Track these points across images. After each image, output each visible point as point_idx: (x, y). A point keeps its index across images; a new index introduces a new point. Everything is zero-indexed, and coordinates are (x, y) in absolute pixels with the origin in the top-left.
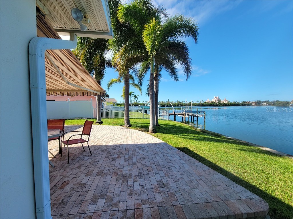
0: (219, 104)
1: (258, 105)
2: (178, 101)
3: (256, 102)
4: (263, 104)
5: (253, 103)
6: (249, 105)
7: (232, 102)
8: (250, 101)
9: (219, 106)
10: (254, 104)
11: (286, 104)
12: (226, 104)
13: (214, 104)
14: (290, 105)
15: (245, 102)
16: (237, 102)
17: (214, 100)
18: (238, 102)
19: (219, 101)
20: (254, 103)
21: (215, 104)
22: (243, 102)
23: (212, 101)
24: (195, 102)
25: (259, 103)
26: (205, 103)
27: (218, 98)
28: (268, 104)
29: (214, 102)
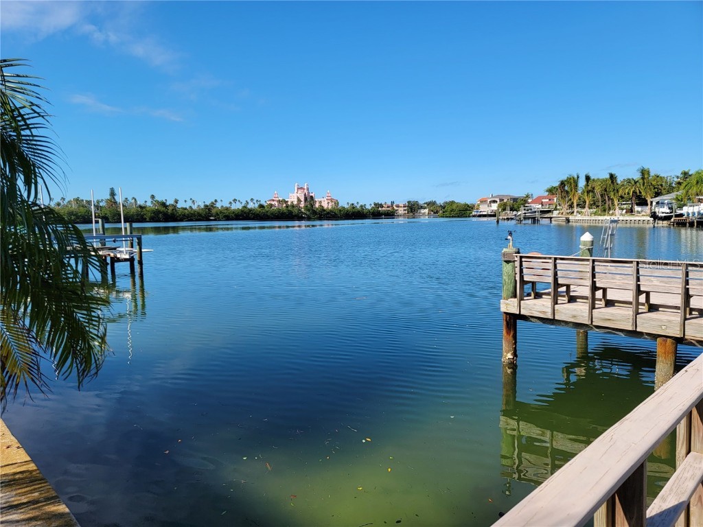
0: (308, 213)
1: (411, 214)
2: (153, 197)
3: (407, 204)
4: (423, 211)
5: (400, 209)
6: (390, 214)
7: (346, 206)
8: (392, 203)
9: (309, 219)
10: (401, 211)
11: (466, 210)
12: (328, 213)
13: (291, 212)
14: (473, 213)
15: (381, 206)
16: (358, 207)
17: (293, 197)
18: (361, 206)
19: (310, 199)
20: (402, 209)
21: (295, 211)
22: (375, 204)
23: (286, 202)
24: (226, 205)
25: (413, 208)
26: (261, 206)
27: (308, 189)
28: (432, 211)
29: (293, 206)
